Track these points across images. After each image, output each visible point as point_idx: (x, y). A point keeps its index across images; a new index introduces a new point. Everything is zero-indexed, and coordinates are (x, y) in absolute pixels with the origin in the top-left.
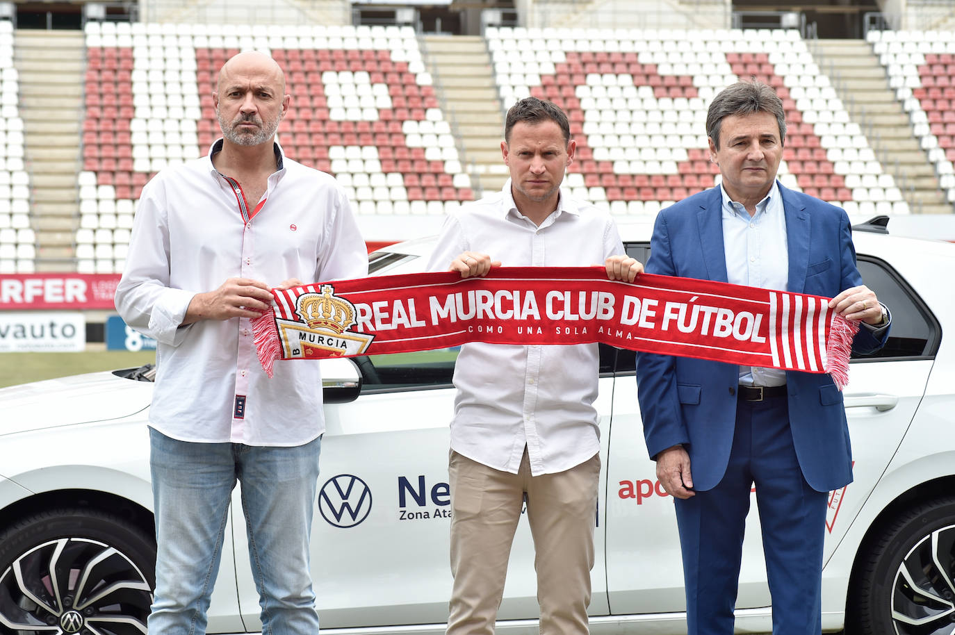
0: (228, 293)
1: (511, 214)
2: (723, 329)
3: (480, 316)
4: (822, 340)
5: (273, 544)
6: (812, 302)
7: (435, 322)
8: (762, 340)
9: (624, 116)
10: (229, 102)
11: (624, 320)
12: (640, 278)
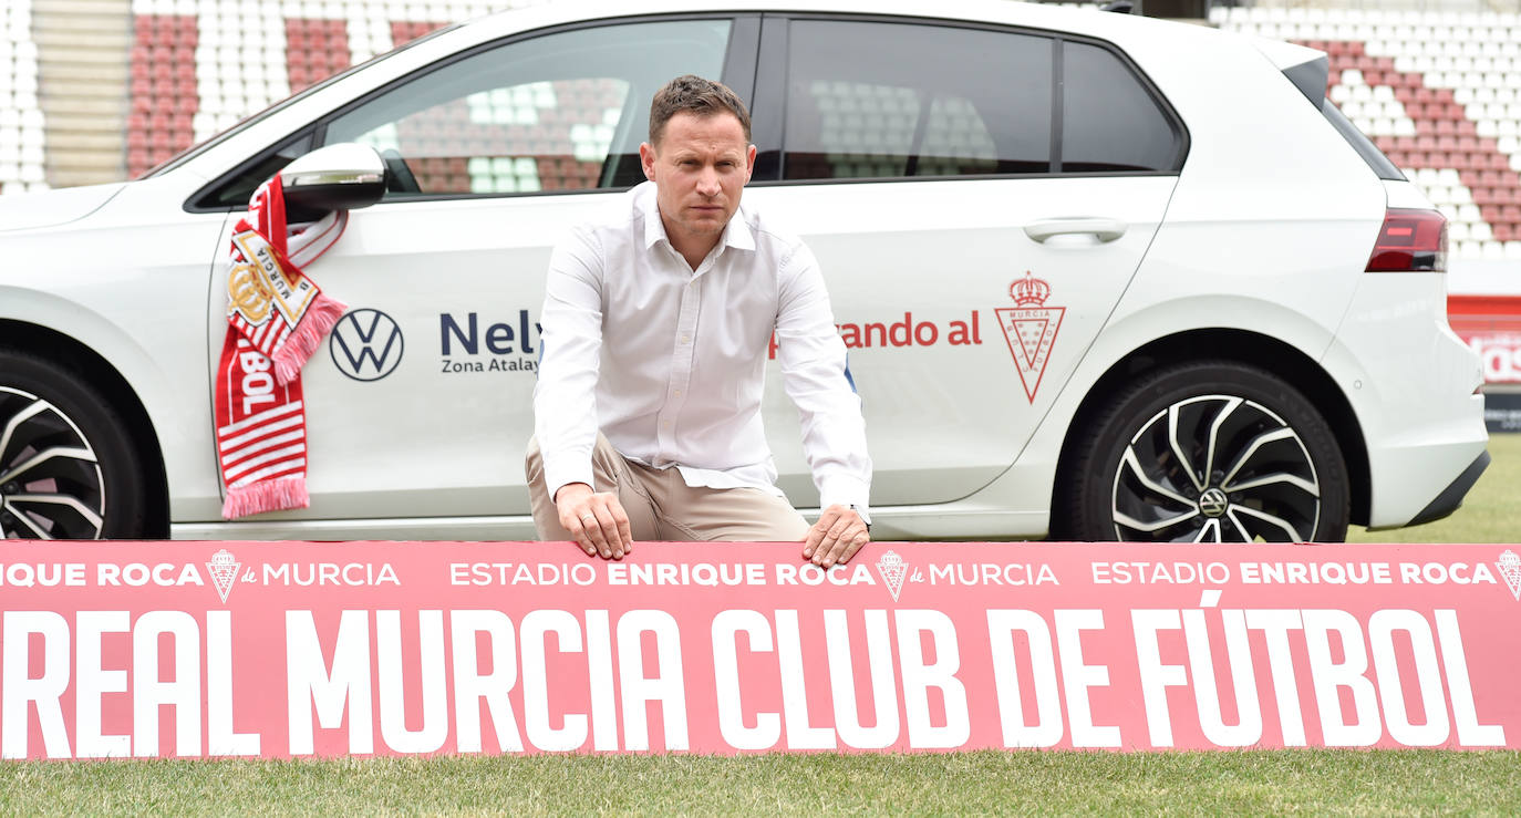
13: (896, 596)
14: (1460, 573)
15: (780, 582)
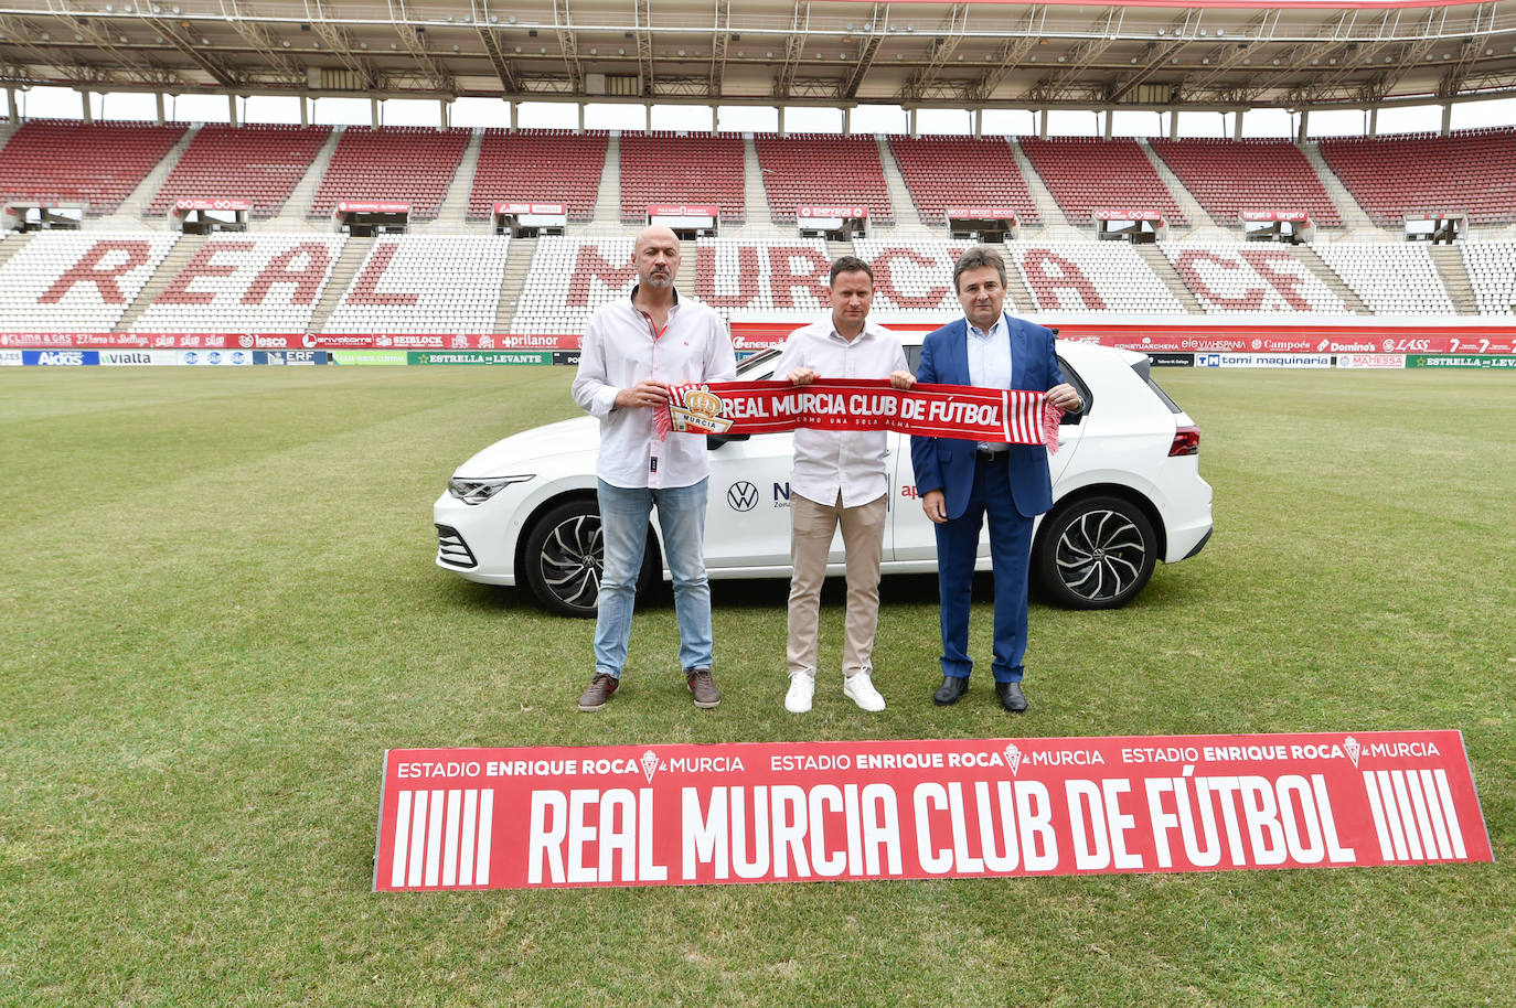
0: (639, 391)
1: (832, 335)
2: (971, 417)
3: (805, 411)
4: (1039, 422)
5: (678, 548)
6: (1031, 396)
7: (775, 414)
8: (998, 424)
9: (906, 274)
10: (646, 258)
11: (903, 415)
12: (913, 386)
13: (1015, 773)
14: (1325, 751)
15: (951, 765)
